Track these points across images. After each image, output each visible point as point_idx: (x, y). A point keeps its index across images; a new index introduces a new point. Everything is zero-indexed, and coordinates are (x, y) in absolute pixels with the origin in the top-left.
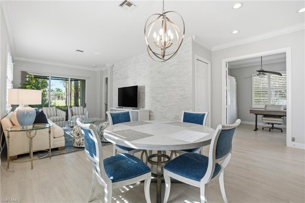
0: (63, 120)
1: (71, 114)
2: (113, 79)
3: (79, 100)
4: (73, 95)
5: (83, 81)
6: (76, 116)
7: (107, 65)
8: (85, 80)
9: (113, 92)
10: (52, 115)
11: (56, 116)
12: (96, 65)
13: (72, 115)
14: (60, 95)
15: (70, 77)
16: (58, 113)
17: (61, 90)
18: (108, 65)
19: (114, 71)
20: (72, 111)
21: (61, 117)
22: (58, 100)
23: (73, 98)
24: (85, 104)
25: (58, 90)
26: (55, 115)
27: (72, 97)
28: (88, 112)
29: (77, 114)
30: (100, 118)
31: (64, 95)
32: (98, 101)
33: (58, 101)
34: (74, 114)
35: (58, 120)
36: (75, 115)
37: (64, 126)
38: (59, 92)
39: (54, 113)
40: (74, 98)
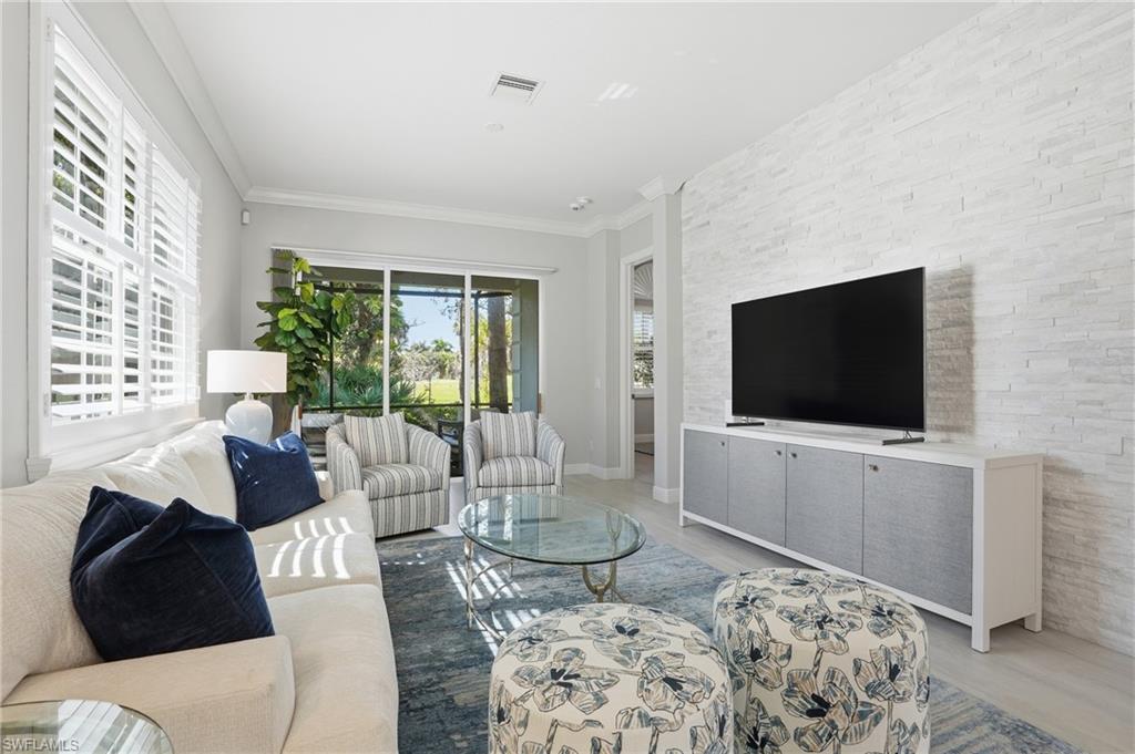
0: (437, 489)
1: (479, 457)
2: (685, 261)
3: (509, 378)
4: (484, 359)
5: (528, 290)
6: (501, 465)
7: (646, 192)
8: (537, 281)
9: (685, 335)
10: (389, 459)
11: (408, 462)
12: (590, 201)
13: (483, 460)
14: (447, 362)
15: (470, 267)
16: (415, 447)
17: (448, 347)
18: (655, 189)
19: (684, 217)
20: (480, 436)
21: (426, 473)
22: (441, 377)
23: (484, 371)
24: (539, 396)
25: (440, 346)
26: (403, 458)
27: (480, 369)
28: (562, 444)
29: (504, 452)
30: (609, 466)
31: (455, 362)
32: (600, 383)
33: (442, 381)
34: (490, 454)
35: (413, 489)
36: (497, 457)
37: (442, 518)
38: (444, 353)
39: (395, 446)
40: (490, 369)
